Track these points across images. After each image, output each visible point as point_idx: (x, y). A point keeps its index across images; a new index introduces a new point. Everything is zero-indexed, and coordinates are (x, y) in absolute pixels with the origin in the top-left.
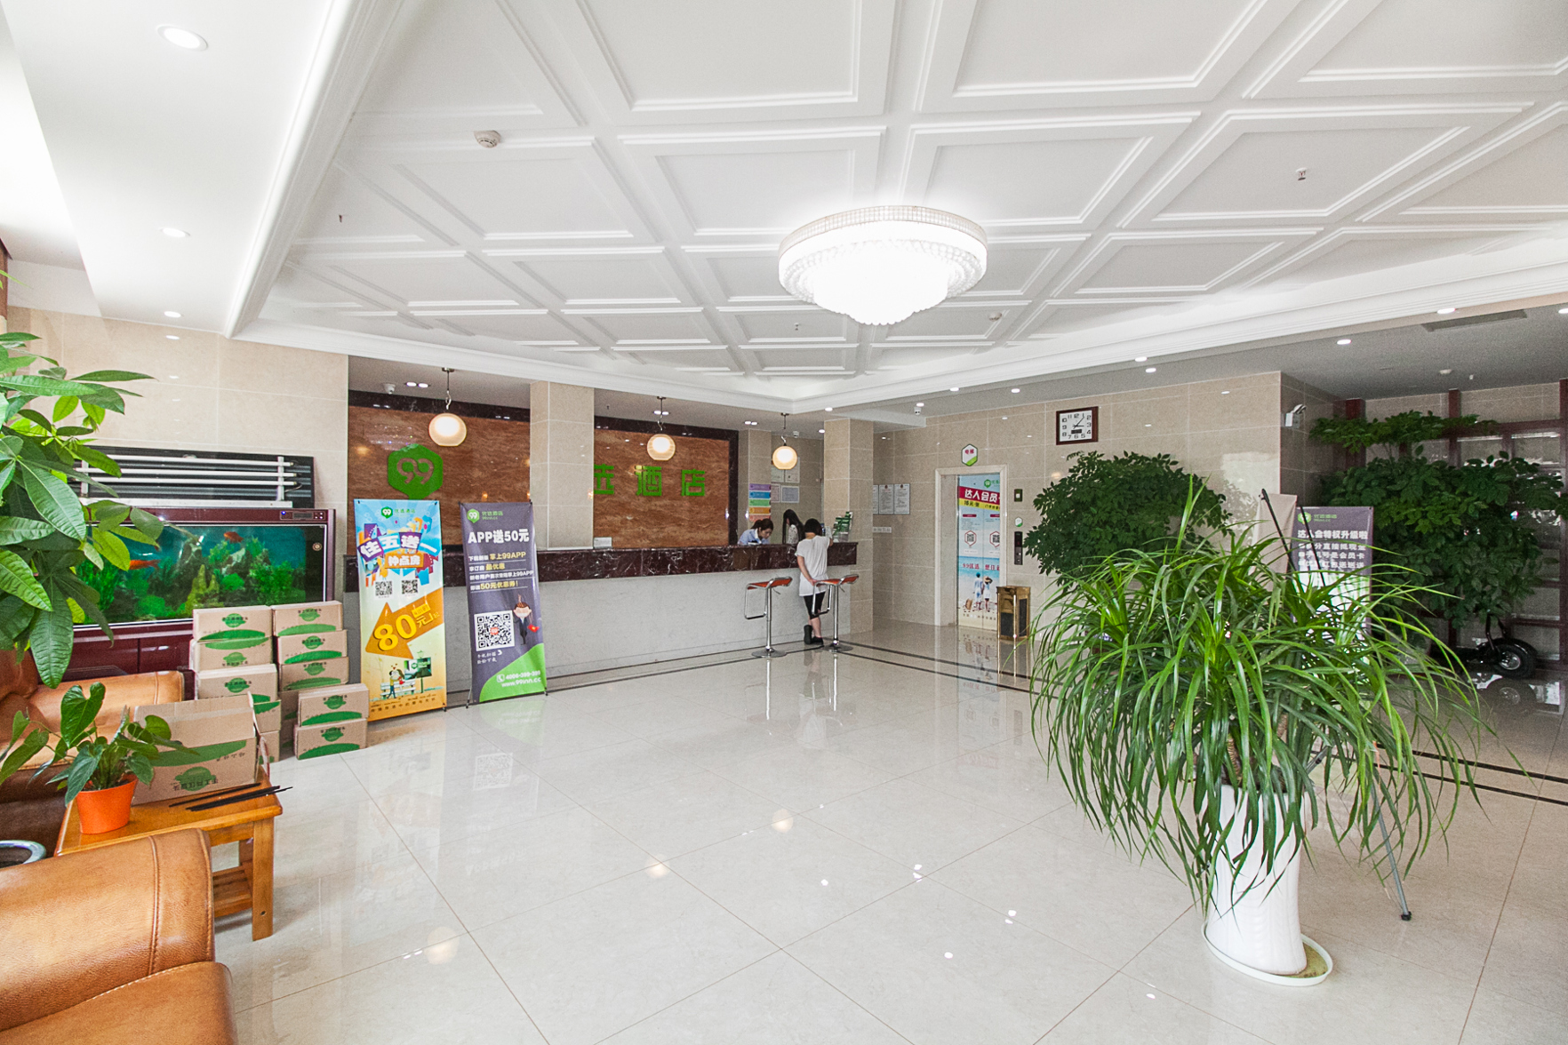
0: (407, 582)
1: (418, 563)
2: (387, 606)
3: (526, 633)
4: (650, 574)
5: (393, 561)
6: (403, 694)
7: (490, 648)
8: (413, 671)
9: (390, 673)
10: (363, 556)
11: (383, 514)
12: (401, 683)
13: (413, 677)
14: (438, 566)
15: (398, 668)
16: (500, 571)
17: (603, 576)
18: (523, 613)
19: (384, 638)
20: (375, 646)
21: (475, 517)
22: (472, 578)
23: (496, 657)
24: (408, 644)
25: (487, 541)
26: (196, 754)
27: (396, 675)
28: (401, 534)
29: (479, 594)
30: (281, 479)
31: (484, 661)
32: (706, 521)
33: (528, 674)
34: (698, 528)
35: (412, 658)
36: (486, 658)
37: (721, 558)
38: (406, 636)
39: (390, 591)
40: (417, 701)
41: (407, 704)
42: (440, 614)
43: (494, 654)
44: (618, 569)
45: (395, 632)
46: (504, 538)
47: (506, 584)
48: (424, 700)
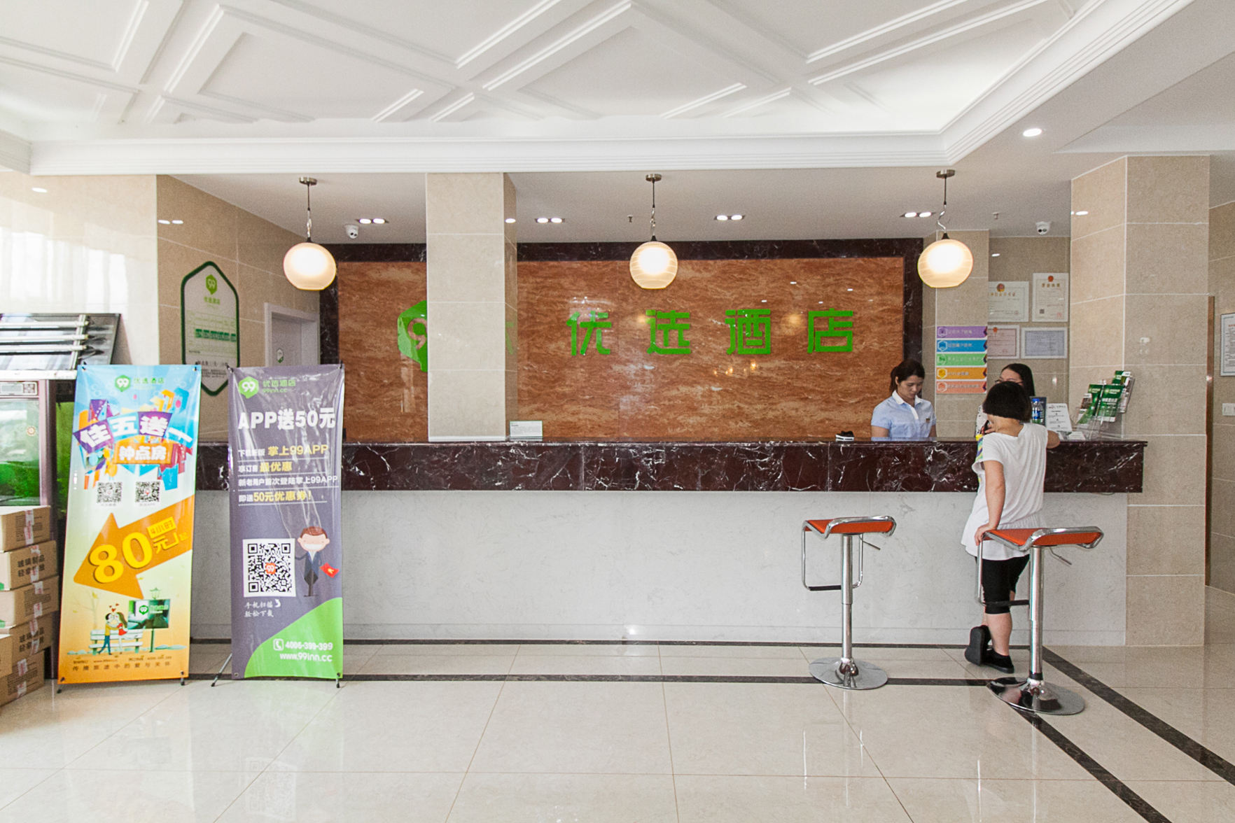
0: (145, 485)
1: (163, 458)
2: (112, 519)
3: (316, 578)
4: (600, 488)
5: (128, 453)
6: (123, 650)
7: (265, 594)
8: (141, 618)
9: (107, 618)
10: (84, 445)
11: (117, 385)
12: (122, 633)
13: (140, 626)
14: (191, 462)
15: (118, 609)
16: (285, 475)
17: (510, 486)
18: (314, 544)
19: (103, 564)
20: (88, 574)
21: (252, 389)
22: (241, 483)
23: (273, 609)
24: (138, 576)
25: (267, 426)
27: (115, 621)
28: (141, 415)
29: (250, 508)
30: (76, 343)
31: (255, 614)
32: (857, 393)
33: (312, 646)
34: (840, 404)
35: (141, 597)
36: (260, 610)
37: (754, 466)
38: (136, 564)
39: (118, 497)
40: (142, 663)
41: (127, 666)
43: (270, 605)
44: (537, 476)
45: (121, 556)
46: (295, 421)
47: (290, 496)
48: (153, 663)
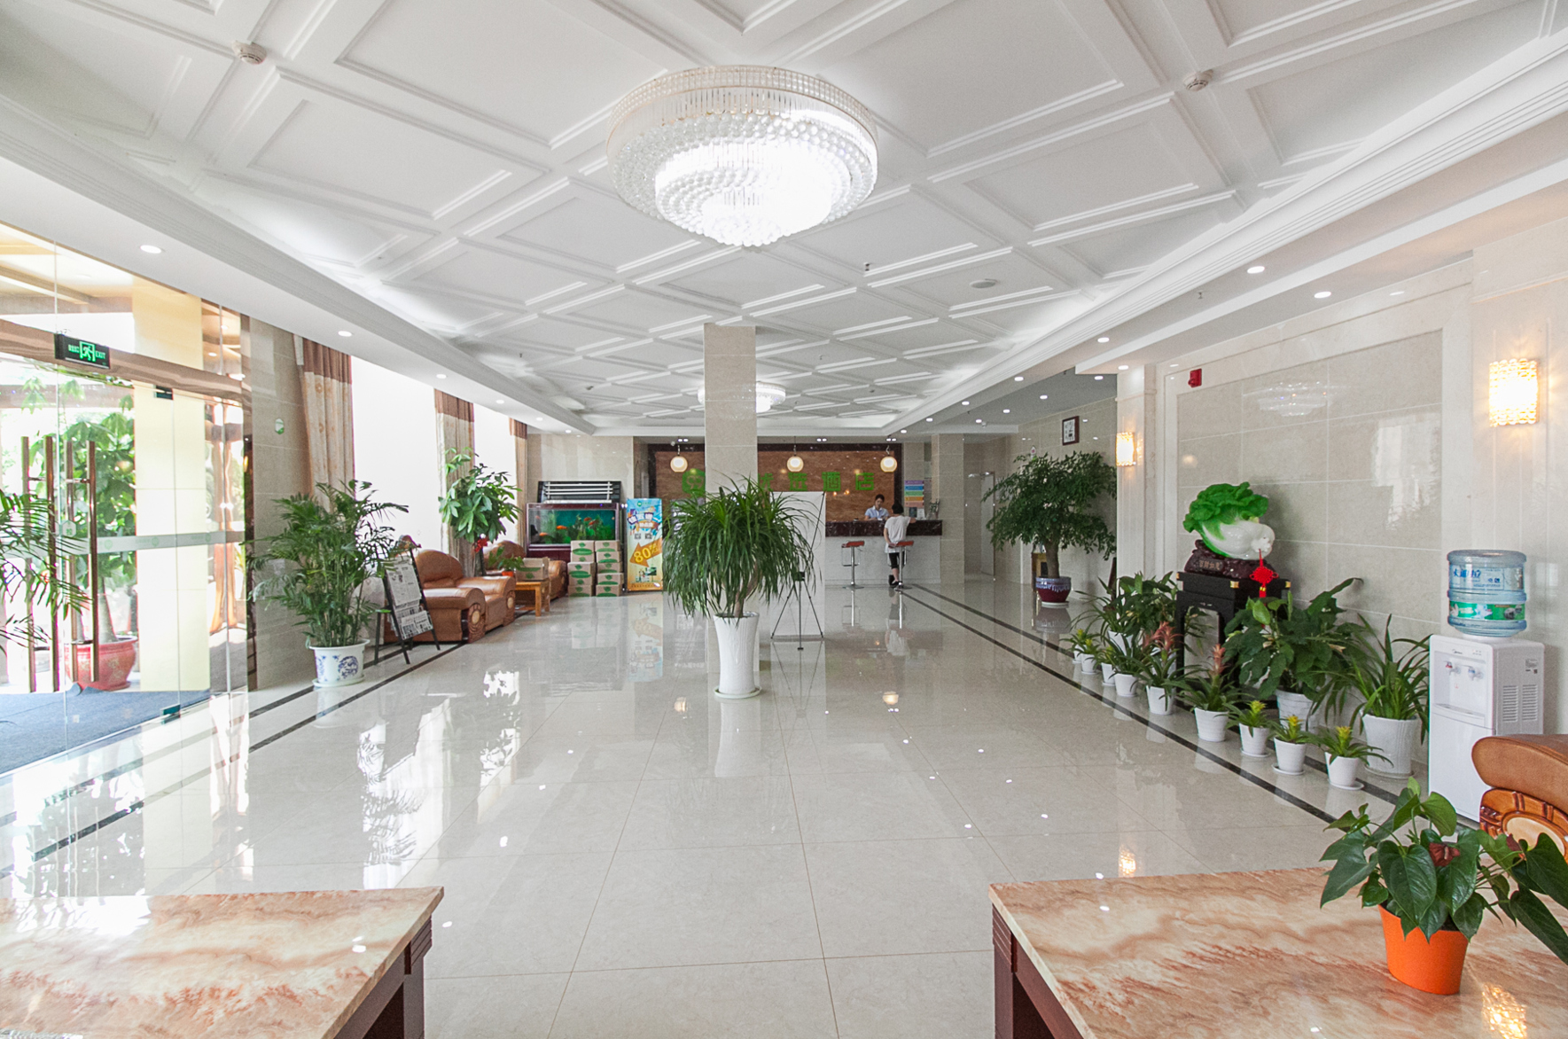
0: (648, 534)
1: (652, 526)
2: (639, 544)
5: (641, 524)
6: (645, 581)
9: (640, 572)
10: (629, 522)
11: (642, 504)
12: (644, 576)
13: (649, 574)
14: (660, 527)
15: (642, 570)
19: (637, 557)
20: (633, 560)
24: (647, 560)
26: (529, 569)
27: (642, 573)
28: (646, 513)
30: (609, 491)
35: (649, 566)
38: (646, 557)
39: (639, 537)
40: (651, 585)
41: (646, 586)
42: (660, 549)
45: (642, 554)
